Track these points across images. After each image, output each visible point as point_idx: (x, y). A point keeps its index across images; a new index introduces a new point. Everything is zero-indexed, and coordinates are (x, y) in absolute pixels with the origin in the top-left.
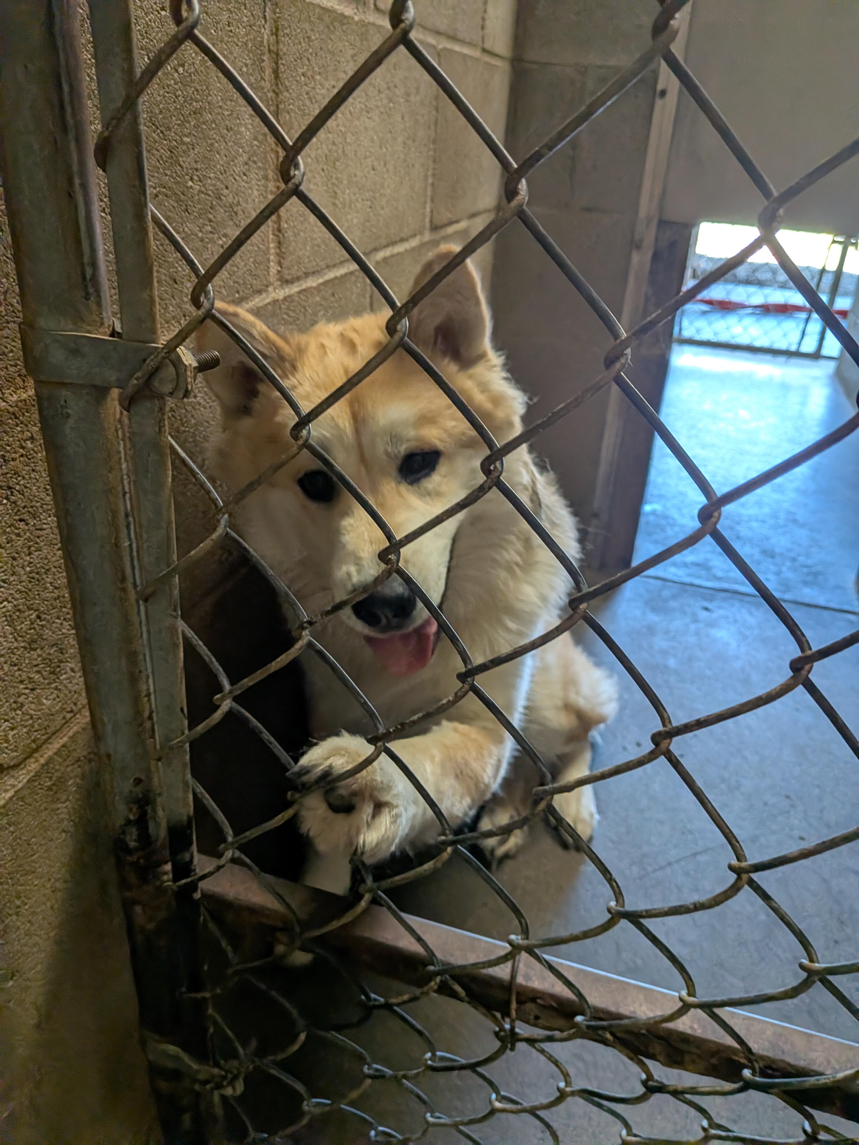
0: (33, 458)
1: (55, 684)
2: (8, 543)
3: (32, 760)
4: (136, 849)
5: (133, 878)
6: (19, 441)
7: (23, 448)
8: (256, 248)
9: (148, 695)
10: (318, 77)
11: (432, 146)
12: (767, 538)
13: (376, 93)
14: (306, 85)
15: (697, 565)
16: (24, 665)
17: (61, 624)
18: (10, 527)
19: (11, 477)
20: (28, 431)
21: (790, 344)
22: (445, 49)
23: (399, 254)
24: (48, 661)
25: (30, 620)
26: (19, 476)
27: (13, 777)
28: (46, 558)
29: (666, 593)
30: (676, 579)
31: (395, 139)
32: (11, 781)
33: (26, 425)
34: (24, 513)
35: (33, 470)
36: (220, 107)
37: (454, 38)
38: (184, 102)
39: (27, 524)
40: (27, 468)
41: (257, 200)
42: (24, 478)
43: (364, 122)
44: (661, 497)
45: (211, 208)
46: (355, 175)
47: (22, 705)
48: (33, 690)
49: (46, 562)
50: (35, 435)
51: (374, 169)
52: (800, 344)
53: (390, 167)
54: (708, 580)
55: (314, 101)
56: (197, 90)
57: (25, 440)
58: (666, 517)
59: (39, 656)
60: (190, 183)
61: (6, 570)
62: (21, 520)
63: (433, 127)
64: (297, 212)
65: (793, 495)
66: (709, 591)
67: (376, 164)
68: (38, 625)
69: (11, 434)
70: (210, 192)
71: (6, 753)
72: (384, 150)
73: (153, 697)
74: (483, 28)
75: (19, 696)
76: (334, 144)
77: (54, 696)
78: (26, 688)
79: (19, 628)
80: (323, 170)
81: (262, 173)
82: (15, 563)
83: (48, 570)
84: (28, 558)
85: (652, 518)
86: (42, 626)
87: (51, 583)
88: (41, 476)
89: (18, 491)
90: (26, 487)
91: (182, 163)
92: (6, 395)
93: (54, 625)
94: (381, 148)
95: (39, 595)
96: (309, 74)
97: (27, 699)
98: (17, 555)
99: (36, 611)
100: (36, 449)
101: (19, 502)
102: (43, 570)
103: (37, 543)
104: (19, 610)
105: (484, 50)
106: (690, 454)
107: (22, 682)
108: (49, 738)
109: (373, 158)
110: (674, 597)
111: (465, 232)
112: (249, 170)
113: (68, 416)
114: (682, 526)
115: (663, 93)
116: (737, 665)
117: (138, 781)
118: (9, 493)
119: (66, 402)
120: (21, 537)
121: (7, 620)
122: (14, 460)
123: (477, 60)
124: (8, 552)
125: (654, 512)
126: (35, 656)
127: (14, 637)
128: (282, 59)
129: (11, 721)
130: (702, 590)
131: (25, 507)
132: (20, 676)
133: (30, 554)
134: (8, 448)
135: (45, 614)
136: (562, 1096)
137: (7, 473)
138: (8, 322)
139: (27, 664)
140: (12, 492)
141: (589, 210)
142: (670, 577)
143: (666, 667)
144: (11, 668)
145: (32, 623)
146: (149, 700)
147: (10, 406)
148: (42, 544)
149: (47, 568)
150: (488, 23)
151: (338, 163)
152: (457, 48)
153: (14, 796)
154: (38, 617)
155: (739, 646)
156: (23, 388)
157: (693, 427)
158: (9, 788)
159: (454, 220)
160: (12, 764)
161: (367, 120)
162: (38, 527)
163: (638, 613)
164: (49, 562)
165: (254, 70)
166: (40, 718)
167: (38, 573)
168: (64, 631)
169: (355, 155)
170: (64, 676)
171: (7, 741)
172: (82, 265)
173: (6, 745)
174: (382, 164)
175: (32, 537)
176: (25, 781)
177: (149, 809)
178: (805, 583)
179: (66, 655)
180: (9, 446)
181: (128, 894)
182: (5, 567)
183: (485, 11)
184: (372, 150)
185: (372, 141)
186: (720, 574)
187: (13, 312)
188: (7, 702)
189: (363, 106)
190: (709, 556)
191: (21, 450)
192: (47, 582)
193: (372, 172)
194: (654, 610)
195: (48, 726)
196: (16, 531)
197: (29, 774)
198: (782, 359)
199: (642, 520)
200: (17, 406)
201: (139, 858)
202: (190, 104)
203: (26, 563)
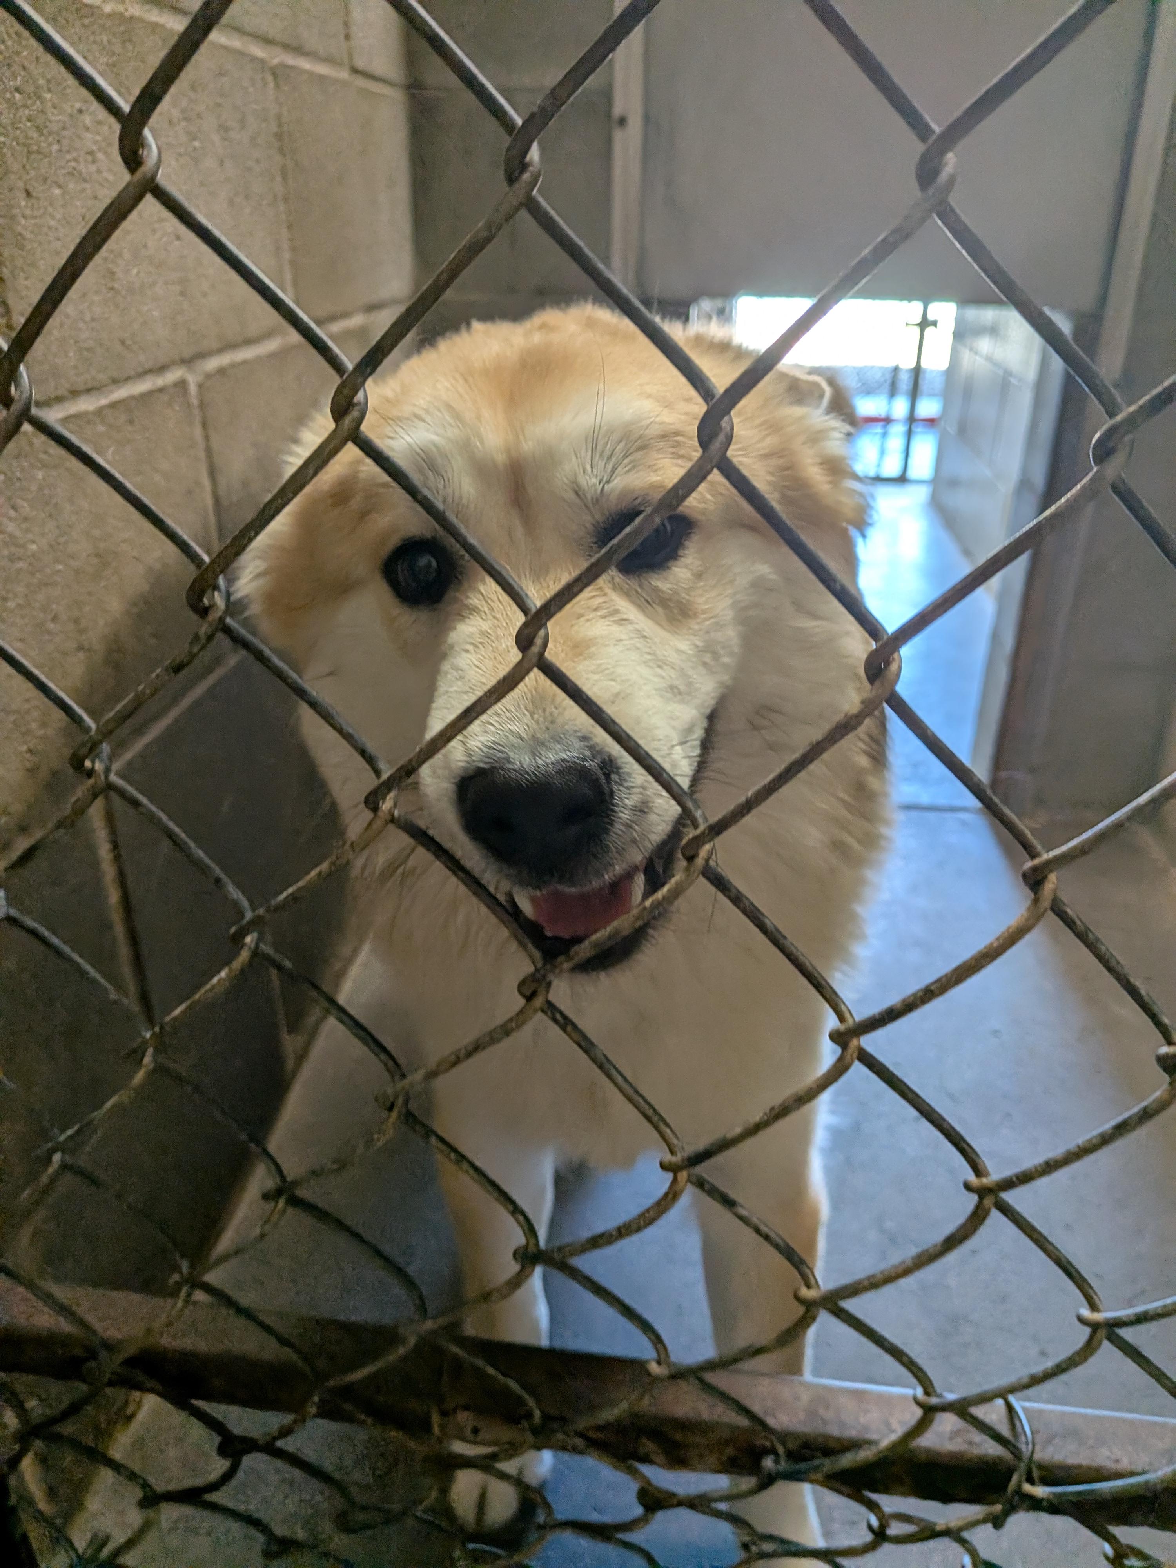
11: (282, 206)
22: (281, 65)
23: (245, 362)
37: (298, 50)
52: (879, 466)
55: (45, 131)
63: (279, 178)
74: (347, 37)
96: (30, 89)
105: (355, 71)
111: (362, 332)
115: (622, 121)
123: (344, 84)
150: (354, 30)
152: (305, 64)
183: (348, 13)
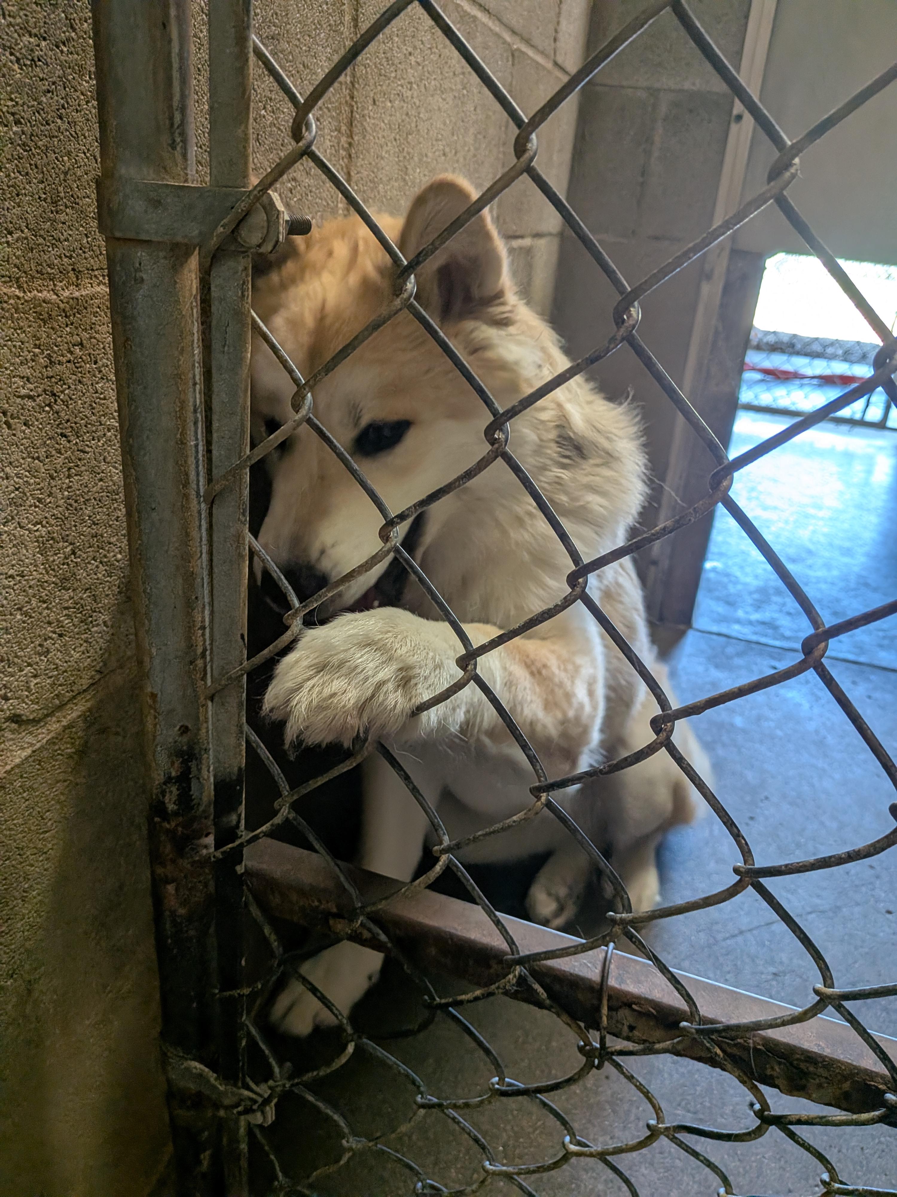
0: (81, 367)
1: (86, 635)
2: (47, 457)
3: (54, 719)
4: (176, 814)
5: (167, 849)
6: (67, 343)
7: (71, 353)
8: (325, 203)
9: (203, 628)
10: (396, 39)
11: (501, 149)
12: (838, 600)
13: (451, 74)
14: (384, 42)
15: (763, 623)
16: (53, 604)
17: (97, 567)
18: (50, 439)
19: (57, 383)
20: (78, 335)
21: (854, 413)
22: (518, 50)
24: (79, 606)
25: (64, 553)
26: (65, 384)
27: (31, 733)
28: (86, 487)
29: (730, 650)
30: (740, 636)
31: (466, 129)
32: (29, 739)
33: (76, 328)
34: (66, 428)
35: (80, 382)
36: (299, 40)
37: (528, 42)
38: (263, 22)
39: (69, 442)
40: (74, 377)
41: (328, 151)
42: (69, 387)
43: (438, 101)
44: (721, 555)
45: (282, 145)
46: (426, 155)
47: (48, 651)
48: (61, 635)
49: (86, 490)
50: (85, 342)
51: (444, 155)
52: (864, 412)
53: (460, 155)
54: (775, 639)
56: (276, 14)
57: (74, 345)
58: (728, 575)
59: (71, 598)
60: (263, 112)
61: (43, 488)
62: (63, 435)
63: (503, 129)
64: (368, 176)
65: (863, 559)
66: (776, 650)
67: (447, 150)
68: (72, 561)
69: (59, 333)
70: (282, 127)
71: (27, 704)
72: (455, 138)
73: (207, 631)
74: (555, 40)
75: (46, 640)
76: (407, 114)
77: (82, 648)
78: (54, 632)
79: (51, 559)
80: (395, 140)
81: (336, 124)
82: (53, 483)
83: (87, 500)
84: (67, 481)
85: (712, 575)
86: (76, 563)
87: (90, 517)
88: (88, 391)
89: (62, 400)
90: (71, 399)
91: (256, 87)
92: (57, 288)
93: (89, 566)
94: (453, 135)
95: (75, 526)
97: (54, 644)
98: (55, 474)
99: (71, 544)
100: (84, 357)
101: (62, 414)
102: (82, 500)
103: (77, 466)
104: (53, 538)
105: (556, 64)
106: (750, 515)
107: (49, 623)
108: (74, 697)
109: (444, 143)
110: (739, 654)
112: (322, 116)
113: (142, 280)
114: (745, 584)
116: (811, 726)
117: (185, 730)
118: (53, 400)
119: (140, 264)
120: (62, 454)
121: (39, 546)
122: (60, 363)
123: (549, 72)
124: (46, 467)
125: (714, 570)
126: (66, 597)
127: (45, 568)
128: (362, 7)
129: (34, 666)
130: (768, 649)
131: (68, 421)
132: (48, 616)
133: (69, 476)
134: (55, 348)
135: (80, 550)
136: (654, 1134)
137: (52, 377)
138: (66, 207)
139: (57, 604)
140: (56, 401)
141: (656, 238)
142: (734, 634)
143: (732, 725)
144: (39, 604)
145: (66, 558)
146: (203, 635)
147: (61, 300)
148: (83, 468)
149: (87, 497)
150: (560, 36)
151: (410, 137)
152: (530, 53)
153: (30, 756)
154: (73, 553)
155: (811, 707)
156: (77, 286)
157: (753, 489)
158: (26, 746)
159: (518, 234)
160: (31, 717)
161: (440, 100)
162: (80, 448)
163: (700, 669)
164: (89, 491)
165: (334, 11)
166: (66, 671)
167: (76, 501)
168: (100, 576)
169: (427, 133)
170: (95, 629)
171: (28, 689)
172: (170, 107)
173: (27, 693)
174: (453, 151)
175: (73, 458)
176: (45, 741)
177: (193, 765)
178: (881, 646)
179: (100, 605)
180: (57, 346)
181: (160, 871)
182: (42, 485)
183: (558, 23)
184: (443, 132)
185: (445, 124)
186: (788, 633)
187: (72, 196)
188: (32, 642)
189: (438, 85)
190: (776, 615)
191: (69, 355)
192: (85, 514)
193: (443, 158)
194: (717, 666)
195: (74, 683)
196: (57, 446)
197: (48, 734)
198: (845, 428)
199: (704, 576)
200: (68, 303)
201: (177, 826)
202: (269, 27)
203: (65, 486)
